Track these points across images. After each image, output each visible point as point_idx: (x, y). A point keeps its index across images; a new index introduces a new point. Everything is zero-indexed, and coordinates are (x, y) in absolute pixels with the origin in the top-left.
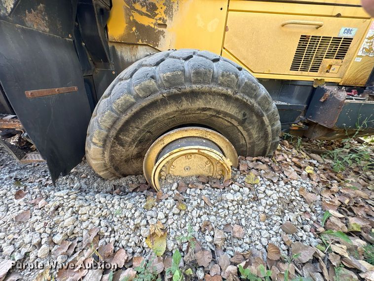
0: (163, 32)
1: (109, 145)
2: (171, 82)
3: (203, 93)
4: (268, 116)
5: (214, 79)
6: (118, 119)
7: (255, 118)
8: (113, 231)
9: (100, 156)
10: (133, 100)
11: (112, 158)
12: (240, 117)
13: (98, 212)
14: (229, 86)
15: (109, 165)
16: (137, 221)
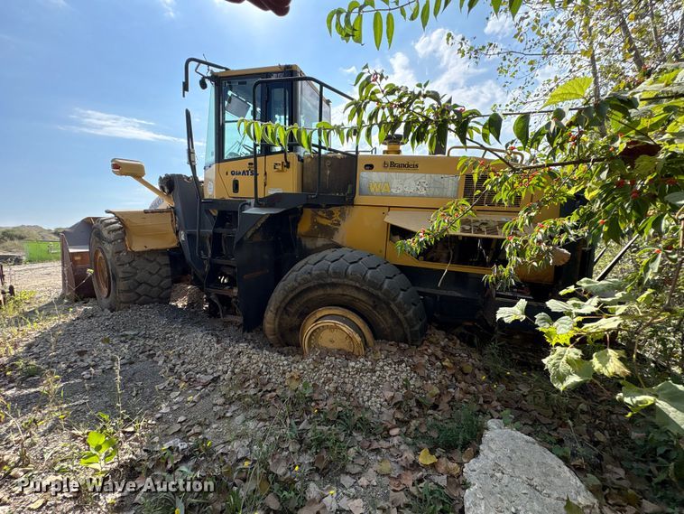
0: (337, 229)
1: (279, 313)
2: (319, 276)
3: (340, 284)
4: (396, 305)
5: (346, 276)
6: (287, 296)
7: (383, 305)
8: (269, 373)
9: (272, 322)
10: (297, 285)
11: (280, 324)
12: (371, 303)
13: (263, 360)
14: (356, 282)
15: (277, 330)
16: (286, 368)
